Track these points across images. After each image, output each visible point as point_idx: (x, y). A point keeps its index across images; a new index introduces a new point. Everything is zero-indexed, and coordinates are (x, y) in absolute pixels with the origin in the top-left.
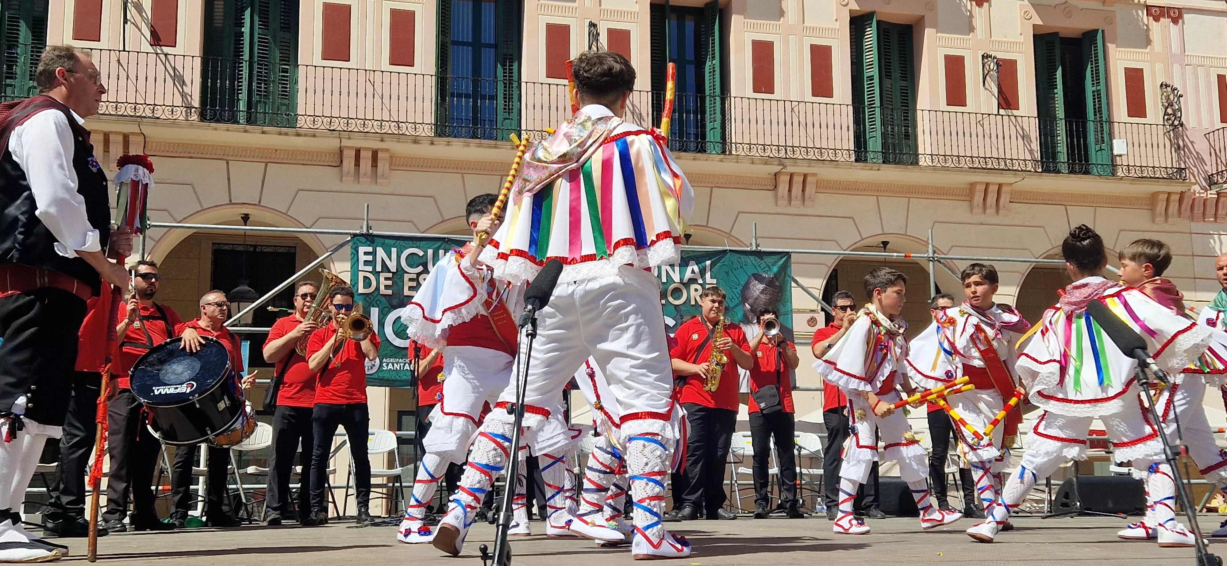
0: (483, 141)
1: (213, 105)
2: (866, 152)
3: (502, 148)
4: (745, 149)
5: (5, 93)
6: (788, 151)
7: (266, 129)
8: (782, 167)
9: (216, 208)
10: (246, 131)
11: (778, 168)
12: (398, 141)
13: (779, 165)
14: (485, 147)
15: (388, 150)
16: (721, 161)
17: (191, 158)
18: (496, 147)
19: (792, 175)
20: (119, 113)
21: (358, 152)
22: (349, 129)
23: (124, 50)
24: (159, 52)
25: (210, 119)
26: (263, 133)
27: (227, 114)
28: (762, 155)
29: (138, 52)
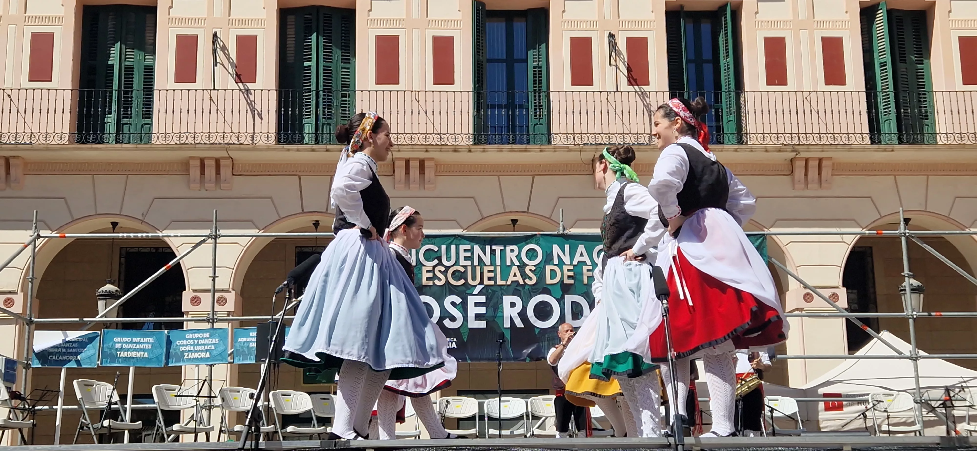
0: (514, 146)
1: (286, 130)
2: (879, 134)
3: (532, 151)
4: (759, 139)
5: (123, 131)
6: (801, 138)
7: (329, 147)
8: (795, 153)
9: (291, 217)
10: (313, 150)
11: (793, 155)
12: (441, 151)
13: (793, 151)
14: (517, 151)
15: (433, 158)
16: (736, 150)
17: (270, 175)
18: (526, 150)
19: (807, 160)
20: (211, 142)
21: (407, 162)
22: (399, 143)
23: (214, 89)
24: (242, 88)
25: (284, 142)
26: (327, 150)
27: (297, 137)
28: (776, 143)
29: (225, 90)
